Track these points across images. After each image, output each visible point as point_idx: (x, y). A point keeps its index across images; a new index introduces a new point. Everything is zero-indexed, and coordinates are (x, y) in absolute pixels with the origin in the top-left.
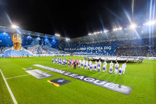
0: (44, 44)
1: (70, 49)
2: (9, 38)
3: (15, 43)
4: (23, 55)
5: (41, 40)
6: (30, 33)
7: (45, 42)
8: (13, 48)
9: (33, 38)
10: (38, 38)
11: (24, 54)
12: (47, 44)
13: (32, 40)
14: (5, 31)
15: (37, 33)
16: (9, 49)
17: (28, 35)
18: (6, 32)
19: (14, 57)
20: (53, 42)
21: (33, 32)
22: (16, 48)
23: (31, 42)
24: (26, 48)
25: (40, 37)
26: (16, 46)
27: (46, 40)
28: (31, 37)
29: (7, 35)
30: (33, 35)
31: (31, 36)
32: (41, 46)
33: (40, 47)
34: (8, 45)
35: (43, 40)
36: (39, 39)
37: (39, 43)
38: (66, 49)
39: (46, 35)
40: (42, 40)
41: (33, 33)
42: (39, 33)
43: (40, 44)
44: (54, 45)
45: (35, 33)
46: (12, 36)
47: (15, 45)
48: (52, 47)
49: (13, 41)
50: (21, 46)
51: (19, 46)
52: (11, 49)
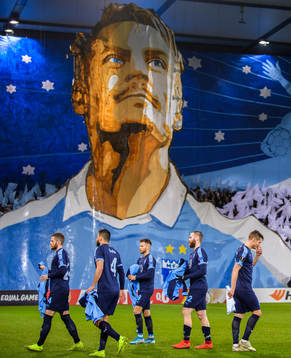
2: (48, 85)
3: (105, 136)
8: (76, 199)
22: (111, 190)
26: (117, 173)
28: (272, 70)
29: (26, 59)
34: (29, 170)
46: (87, 54)
47: (109, 159)
49: (82, 106)
50: (171, 165)
51: (150, 167)
52: (61, 205)
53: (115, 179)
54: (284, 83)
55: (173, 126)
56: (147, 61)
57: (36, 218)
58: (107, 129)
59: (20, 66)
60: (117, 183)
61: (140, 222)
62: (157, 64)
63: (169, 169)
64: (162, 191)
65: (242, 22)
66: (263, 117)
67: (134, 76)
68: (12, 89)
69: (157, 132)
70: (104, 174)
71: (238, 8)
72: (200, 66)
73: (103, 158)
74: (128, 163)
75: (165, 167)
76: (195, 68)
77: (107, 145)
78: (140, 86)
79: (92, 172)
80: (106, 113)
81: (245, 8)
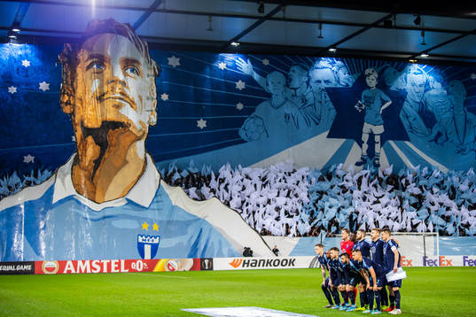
0: (396, 130)
2: (44, 86)
3: (88, 131)
4: (155, 248)
5: (361, 83)
6: (239, 25)
7: (399, 97)
9: (263, 72)
10: (324, 62)
11: (164, 244)
12: (427, 116)
13: (255, 95)
14: (16, 25)
15: (313, 12)
16: (34, 193)
17: (226, 48)
18: (21, 39)
19: (69, 266)
21: (269, 8)
22: (91, 178)
23: (249, 111)
24: (195, 183)
25: (341, 55)
26: (97, 163)
27: (417, 78)
28: (245, 66)
29: (26, 63)
30: (270, 33)
31: (247, 51)
32: (356, 152)
33: (340, 156)
35: (383, 85)
36: (328, 71)
37: (329, 113)
39: (409, 19)
40: (372, 81)
41: (269, 17)
42: (327, 13)
43: (346, 126)
45: (293, 11)
49: (68, 107)
50: (147, 155)
51: (128, 158)
52: (51, 191)
53: (95, 169)
54: (256, 76)
55: (149, 122)
56: (125, 69)
57: (30, 201)
58: (90, 126)
59: (21, 70)
60: (98, 172)
61: (115, 205)
62: (132, 71)
63: (146, 158)
64: (139, 177)
65: (210, 30)
66: (240, 106)
67: (113, 81)
68: (13, 90)
69: (134, 127)
70: (87, 164)
71: (207, 17)
72: (178, 64)
73: (86, 150)
74: (106, 155)
75: (142, 157)
76: (174, 66)
77: (90, 139)
78: (117, 90)
79: (77, 161)
80: (90, 112)
81: (213, 18)
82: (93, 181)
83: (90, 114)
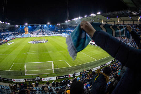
0: (44, 29)
1: (62, 30)
5: (42, 26)
7: (44, 27)
12: (46, 28)
13: (36, 27)
20: (50, 27)
31: (35, 25)
32: (42, 30)
36: (40, 26)
37: (40, 28)
38: (59, 31)
44: (51, 28)
48: (50, 30)
82: (26, 33)
83: (26, 30)
